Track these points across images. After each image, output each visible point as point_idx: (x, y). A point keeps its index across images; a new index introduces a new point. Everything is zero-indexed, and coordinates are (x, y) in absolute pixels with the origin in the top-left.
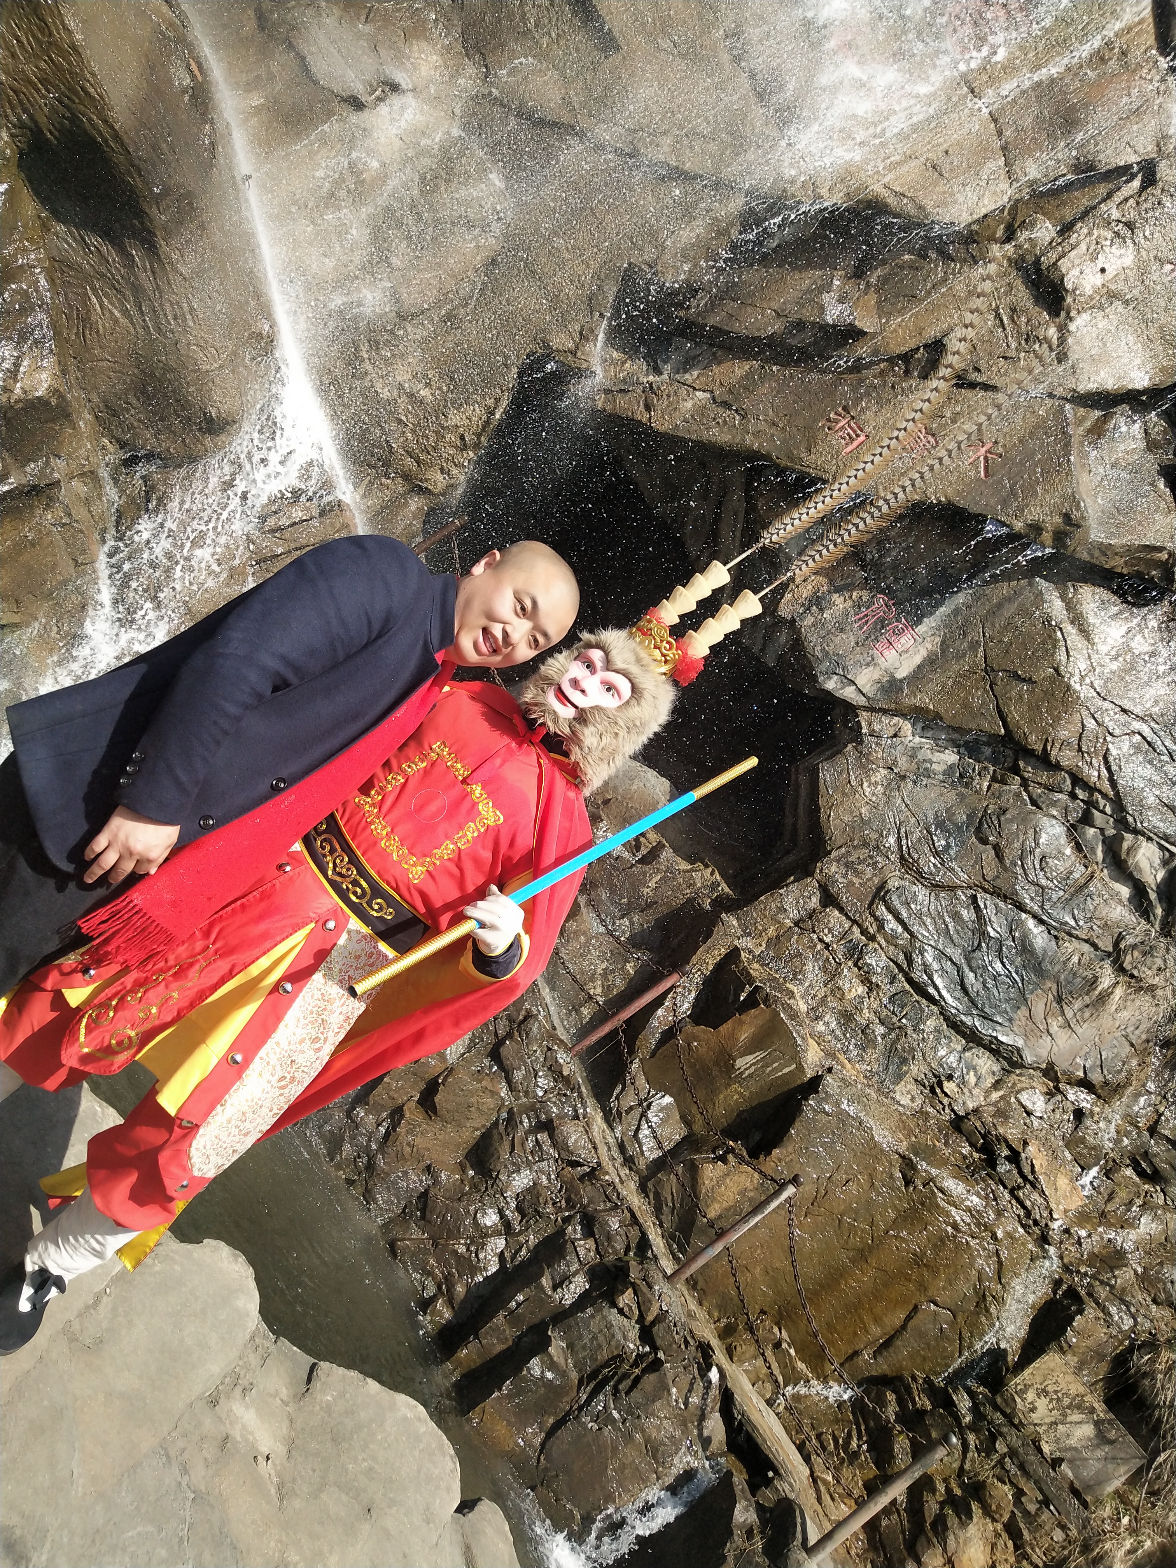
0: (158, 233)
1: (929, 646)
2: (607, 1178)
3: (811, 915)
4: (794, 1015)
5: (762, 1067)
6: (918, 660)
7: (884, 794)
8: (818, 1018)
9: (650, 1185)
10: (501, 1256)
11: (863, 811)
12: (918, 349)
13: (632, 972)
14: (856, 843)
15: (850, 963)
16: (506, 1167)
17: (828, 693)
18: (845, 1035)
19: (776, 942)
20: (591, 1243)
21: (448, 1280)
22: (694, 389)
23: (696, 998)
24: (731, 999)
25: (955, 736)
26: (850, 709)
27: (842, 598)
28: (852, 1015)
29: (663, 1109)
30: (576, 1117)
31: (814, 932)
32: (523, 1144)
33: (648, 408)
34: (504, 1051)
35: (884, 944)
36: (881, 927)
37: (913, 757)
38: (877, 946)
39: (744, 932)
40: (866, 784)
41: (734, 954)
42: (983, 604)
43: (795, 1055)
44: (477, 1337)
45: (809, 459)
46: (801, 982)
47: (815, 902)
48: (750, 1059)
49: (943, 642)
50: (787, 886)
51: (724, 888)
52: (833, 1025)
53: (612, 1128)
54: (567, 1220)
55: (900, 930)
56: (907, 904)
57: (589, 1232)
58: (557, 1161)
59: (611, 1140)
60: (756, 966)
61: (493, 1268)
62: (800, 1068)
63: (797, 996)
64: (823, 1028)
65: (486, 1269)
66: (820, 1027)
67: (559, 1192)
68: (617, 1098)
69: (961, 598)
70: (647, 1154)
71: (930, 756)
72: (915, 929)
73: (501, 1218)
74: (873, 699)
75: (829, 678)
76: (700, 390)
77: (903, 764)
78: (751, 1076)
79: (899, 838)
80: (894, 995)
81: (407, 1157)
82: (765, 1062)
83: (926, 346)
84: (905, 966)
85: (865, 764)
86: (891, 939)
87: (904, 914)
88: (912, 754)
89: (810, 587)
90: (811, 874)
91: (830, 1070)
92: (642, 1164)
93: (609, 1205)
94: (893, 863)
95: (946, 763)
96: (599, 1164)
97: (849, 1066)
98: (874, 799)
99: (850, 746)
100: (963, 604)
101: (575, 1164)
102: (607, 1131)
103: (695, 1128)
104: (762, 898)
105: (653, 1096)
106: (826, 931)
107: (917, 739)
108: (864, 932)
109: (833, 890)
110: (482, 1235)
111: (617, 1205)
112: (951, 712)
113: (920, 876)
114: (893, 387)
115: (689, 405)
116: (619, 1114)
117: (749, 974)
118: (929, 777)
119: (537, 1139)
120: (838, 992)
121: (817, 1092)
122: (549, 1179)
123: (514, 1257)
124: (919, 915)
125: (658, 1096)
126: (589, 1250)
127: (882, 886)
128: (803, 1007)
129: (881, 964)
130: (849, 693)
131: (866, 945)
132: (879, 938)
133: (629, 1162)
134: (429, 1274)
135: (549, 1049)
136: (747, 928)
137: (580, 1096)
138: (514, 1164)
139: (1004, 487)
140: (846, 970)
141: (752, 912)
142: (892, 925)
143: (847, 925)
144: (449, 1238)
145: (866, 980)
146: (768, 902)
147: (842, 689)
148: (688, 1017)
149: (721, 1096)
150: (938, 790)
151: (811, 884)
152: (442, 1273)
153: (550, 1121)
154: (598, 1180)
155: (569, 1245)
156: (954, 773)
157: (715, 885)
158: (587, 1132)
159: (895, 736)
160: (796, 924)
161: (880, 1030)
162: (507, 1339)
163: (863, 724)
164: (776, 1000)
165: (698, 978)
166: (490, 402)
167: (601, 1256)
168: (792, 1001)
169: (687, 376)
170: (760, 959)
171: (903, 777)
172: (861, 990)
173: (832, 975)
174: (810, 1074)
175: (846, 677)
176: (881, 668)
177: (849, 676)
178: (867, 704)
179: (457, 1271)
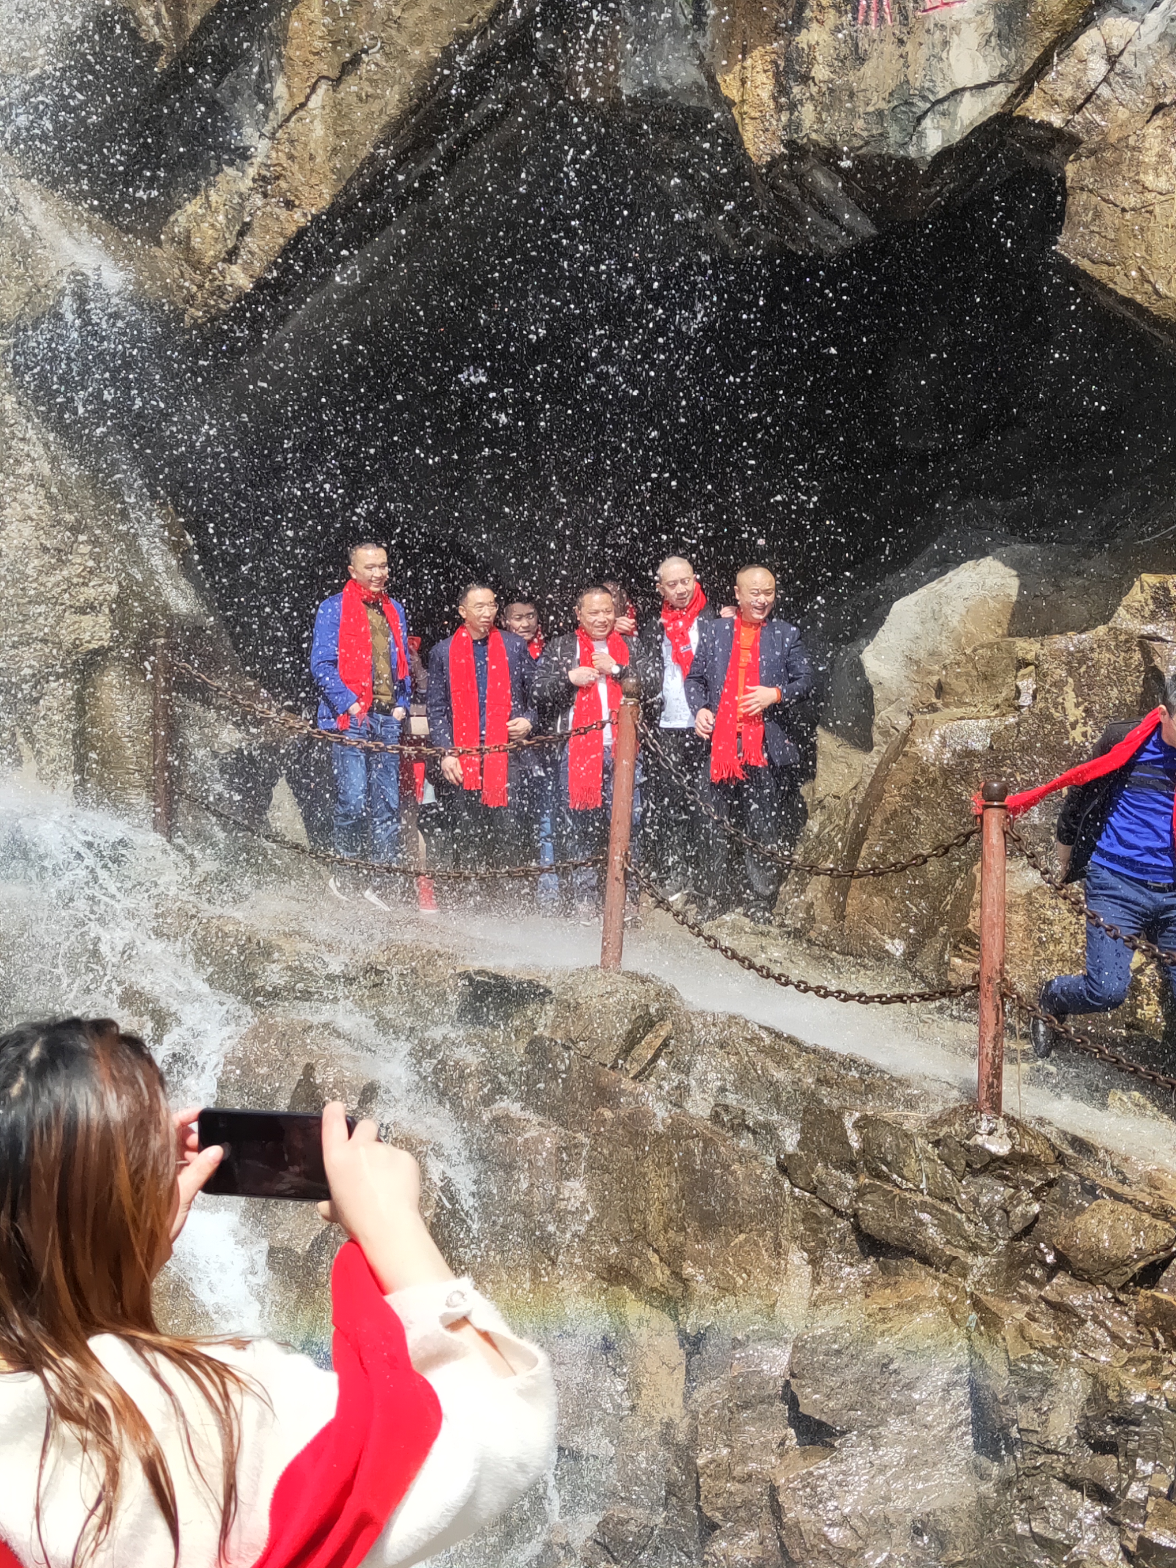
16: (1020, 1401)
22: (303, 105)
26: (999, 127)
76: (308, 98)
85: (1117, 157)
99: (1066, 167)
115: (320, 130)
130: (969, 111)
147: (954, 121)
159: (1113, 61)
163: (1043, 116)
175: (940, 101)
176: (968, 22)
177: (942, 94)
178: (1012, 88)
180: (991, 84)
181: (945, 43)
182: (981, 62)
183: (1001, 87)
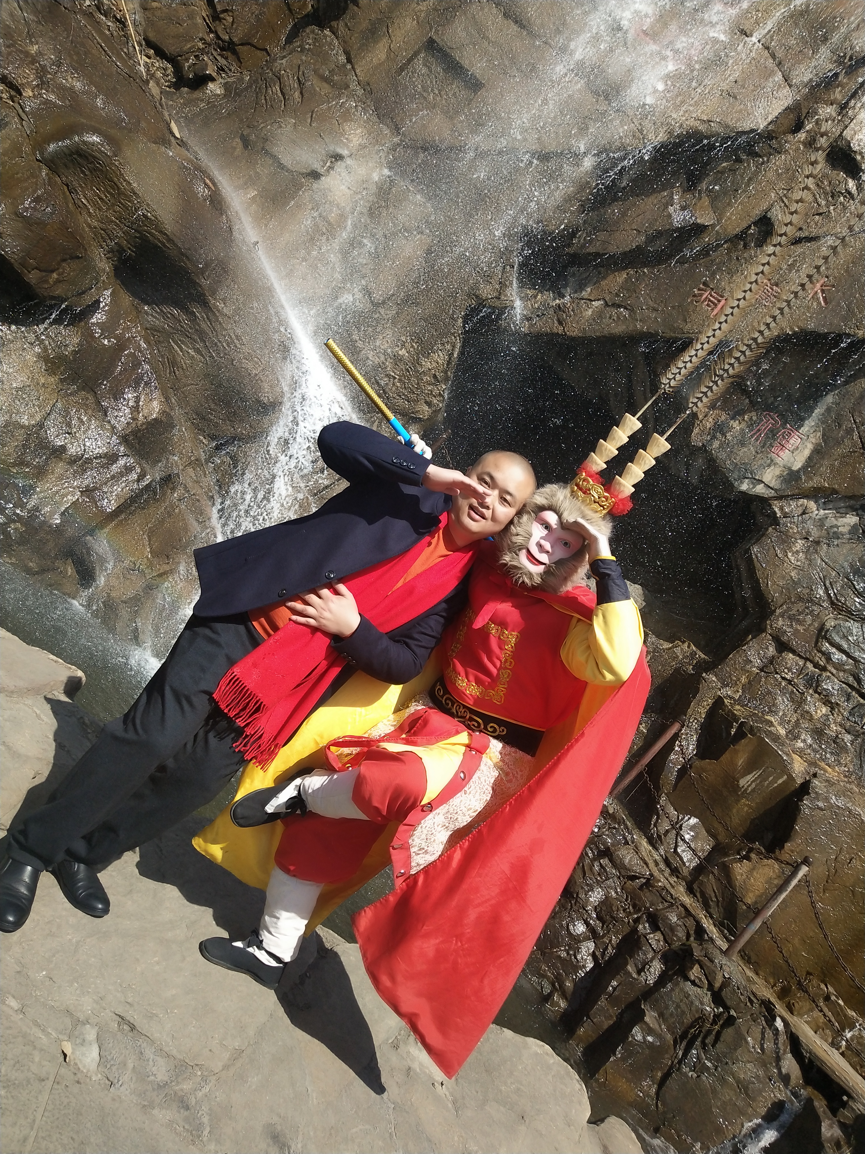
0: (207, 294)
1: (814, 440)
2: (660, 884)
3: (772, 661)
4: (776, 738)
5: (761, 782)
6: (807, 453)
7: (806, 558)
8: (796, 737)
9: (695, 886)
10: (594, 955)
11: (792, 574)
12: (750, 226)
13: (645, 731)
14: (793, 600)
15: (811, 691)
16: (582, 888)
17: (743, 493)
18: (821, 747)
19: (749, 687)
20: (658, 935)
21: (558, 978)
22: (591, 300)
23: (698, 740)
24: (724, 735)
25: (852, 502)
26: (764, 501)
27: (737, 422)
28: (822, 730)
29: (692, 828)
30: (627, 843)
31: (777, 673)
32: (591, 870)
33: (560, 323)
35: (834, 671)
36: (829, 659)
37: (822, 525)
38: (828, 674)
39: (723, 684)
40: (790, 554)
41: (719, 702)
42: (850, 399)
43: (784, 768)
44: (588, 1017)
45: (687, 327)
46: (776, 713)
47: (772, 650)
48: (749, 777)
49: (824, 435)
50: (747, 643)
51: (700, 655)
52: (809, 741)
53: (657, 849)
54: (637, 921)
55: (844, 658)
56: (845, 637)
57: (655, 927)
58: (619, 878)
59: (658, 858)
60: (738, 707)
61: (590, 965)
62: (791, 778)
63: (775, 724)
64: (802, 745)
65: (584, 967)
66: (800, 744)
67: (626, 900)
68: (655, 825)
69: (830, 399)
70: (687, 864)
71: (835, 522)
72: (857, 654)
73: (587, 927)
74: (780, 490)
75: (742, 483)
76: (594, 301)
77: (815, 533)
78: (753, 790)
79: (826, 589)
80: (852, 709)
82: (762, 778)
83: (755, 223)
84: (856, 685)
85: (786, 540)
86: (839, 666)
87: (845, 646)
88: (821, 523)
89: (711, 420)
90: (764, 630)
91: (815, 775)
92: (685, 872)
93: (666, 904)
94: (826, 609)
95: (849, 525)
96: (651, 875)
97: (830, 770)
98: (799, 563)
99: (770, 529)
100: (832, 403)
101: (633, 878)
102: (653, 851)
103: (720, 838)
104: (731, 656)
105: (682, 819)
106: (786, 670)
107: (822, 512)
108: (816, 665)
109: (785, 639)
110: (576, 941)
111: (673, 903)
112: (843, 486)
113: (850, 614)
114: (737, 259)
115: (590, 312)
116: (659, 836)
117: (733, 713)
118: (838, 538)
119: (600, 864)
120: (807, 715)
121: (808, 794)
122: (616, 892)
123: (603, 954)
124: (857, 644)
125: (686, 818)
126: (659, 941)
127: (822, 627)
128: (782, 732)
129: (836, 687)
130: (760, 489)
131: (820, 675)
132: (829, 668)
133: (675, 871)
134: (543, 976)
136: (725, 681)
137: (626, 827)
138: (587, 885)
139: (842, 307)
140: (809, 698)
141: (726, 668)
142: (837, 656)
143: (801, 663)
144: (552, 947)
145: (827, 702)
146: (735, 658)
147: (753, 488)
148: (695, 755)
149: (735, 811)
150: (848, 546)
151: (766, 638)
152: (553, 974)
153: (608, 849)
154: (653, 887)
155: (643, 939)
156: (858, 530)
157: (693, 654)
158: (637, 853)
159: (804, 513)
160: (762, 670)
161: (848, 738)
162: (611, 1016)
163: (776, 510)
164: (759, 729)
165: (695, 725)
166: (448, 347)
167: (669, 945)
168: (772, 728)
169: (584, 293)
170: (739, 702)
171: (817, 543)
172: (824, 710)
173: (799, 703)
174: (799, 781)
175: (755, 479)
176: (780, 466)
177: (757, 478)
178: (776, 495)
179: (563, 971)
180: (771, 488)
181: (769, 466)
182: (774, 480)
183: (773, 492)
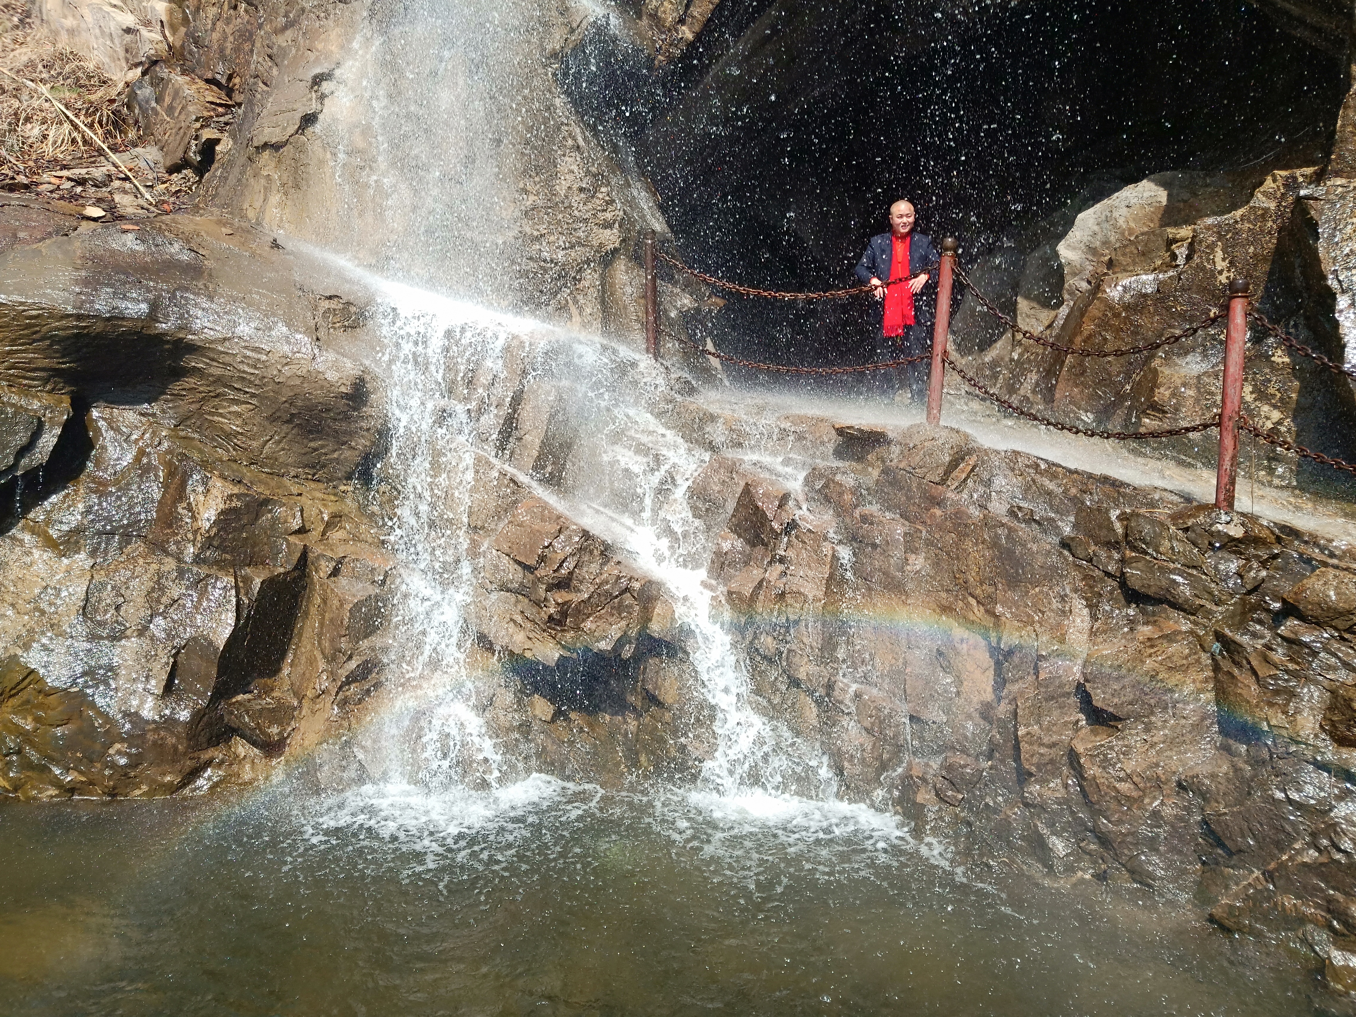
0: (181, 336)
13: (1287, 360)
34: (1134, 583)
73: (1327, 772)
81: (1135, 794)
119: (1283, 638)
135: (1186, 530)
157: (1290, 183)
179: (1334, 889)
